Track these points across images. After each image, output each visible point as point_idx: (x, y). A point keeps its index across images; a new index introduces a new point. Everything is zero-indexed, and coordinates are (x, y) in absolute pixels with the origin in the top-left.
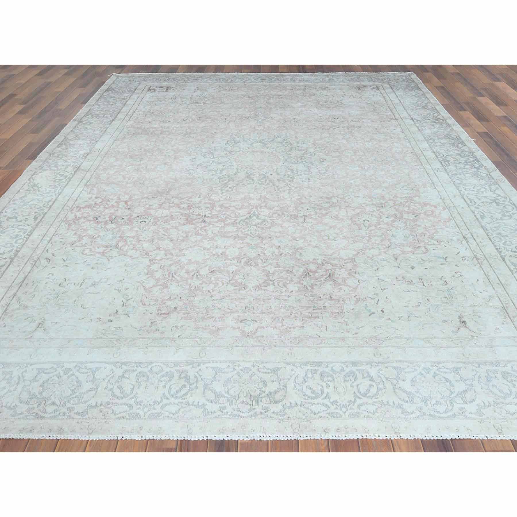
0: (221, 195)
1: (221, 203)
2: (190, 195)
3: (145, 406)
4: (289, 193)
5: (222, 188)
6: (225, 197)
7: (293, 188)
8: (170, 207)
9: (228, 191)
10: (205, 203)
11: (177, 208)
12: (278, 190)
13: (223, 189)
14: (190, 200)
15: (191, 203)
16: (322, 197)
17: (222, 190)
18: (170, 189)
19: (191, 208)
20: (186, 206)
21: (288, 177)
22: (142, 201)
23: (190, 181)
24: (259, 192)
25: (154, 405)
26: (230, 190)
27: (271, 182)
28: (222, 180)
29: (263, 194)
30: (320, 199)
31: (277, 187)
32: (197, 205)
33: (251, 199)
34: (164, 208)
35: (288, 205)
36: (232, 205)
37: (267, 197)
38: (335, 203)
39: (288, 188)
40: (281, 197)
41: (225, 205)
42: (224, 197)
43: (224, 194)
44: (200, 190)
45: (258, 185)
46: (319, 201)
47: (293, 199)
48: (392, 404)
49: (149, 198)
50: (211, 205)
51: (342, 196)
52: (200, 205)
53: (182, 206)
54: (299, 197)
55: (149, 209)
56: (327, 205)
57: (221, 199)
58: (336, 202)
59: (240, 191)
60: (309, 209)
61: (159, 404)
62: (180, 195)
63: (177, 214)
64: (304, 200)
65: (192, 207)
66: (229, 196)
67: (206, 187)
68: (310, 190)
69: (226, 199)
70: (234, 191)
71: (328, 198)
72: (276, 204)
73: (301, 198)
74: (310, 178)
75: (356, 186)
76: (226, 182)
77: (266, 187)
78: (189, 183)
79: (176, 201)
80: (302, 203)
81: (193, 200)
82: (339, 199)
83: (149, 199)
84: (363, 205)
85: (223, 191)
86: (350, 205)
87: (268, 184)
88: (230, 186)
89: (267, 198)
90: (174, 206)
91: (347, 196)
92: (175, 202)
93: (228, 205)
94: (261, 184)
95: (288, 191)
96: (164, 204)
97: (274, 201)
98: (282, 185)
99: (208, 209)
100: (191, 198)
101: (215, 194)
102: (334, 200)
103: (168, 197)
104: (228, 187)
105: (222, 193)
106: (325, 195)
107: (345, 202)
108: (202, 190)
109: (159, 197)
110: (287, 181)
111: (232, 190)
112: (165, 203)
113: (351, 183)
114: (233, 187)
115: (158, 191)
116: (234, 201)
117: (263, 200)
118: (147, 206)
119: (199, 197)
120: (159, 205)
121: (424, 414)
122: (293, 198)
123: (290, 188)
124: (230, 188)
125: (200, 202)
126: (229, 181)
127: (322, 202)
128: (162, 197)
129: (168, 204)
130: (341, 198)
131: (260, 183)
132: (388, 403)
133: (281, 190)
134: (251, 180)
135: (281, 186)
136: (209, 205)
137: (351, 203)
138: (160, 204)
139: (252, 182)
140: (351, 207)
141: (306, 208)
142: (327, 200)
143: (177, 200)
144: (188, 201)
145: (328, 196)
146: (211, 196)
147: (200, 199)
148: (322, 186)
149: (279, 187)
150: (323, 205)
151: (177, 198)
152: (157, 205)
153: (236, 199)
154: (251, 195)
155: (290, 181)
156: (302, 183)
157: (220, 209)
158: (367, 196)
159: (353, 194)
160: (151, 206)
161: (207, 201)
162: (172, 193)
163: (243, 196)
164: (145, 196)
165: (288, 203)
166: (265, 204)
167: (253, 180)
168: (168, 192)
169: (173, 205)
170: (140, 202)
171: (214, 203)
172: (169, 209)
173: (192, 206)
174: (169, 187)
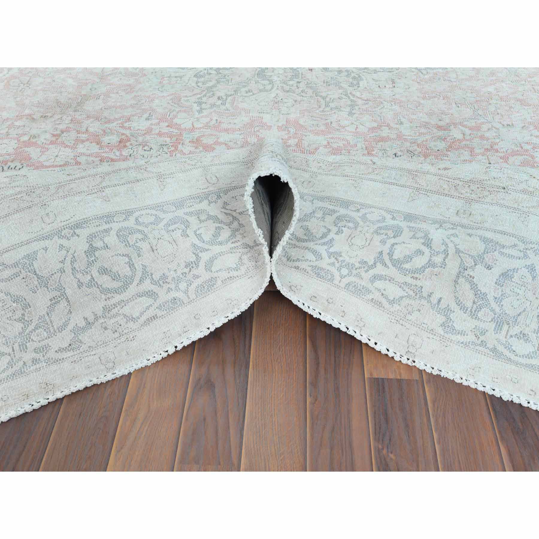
0: (197, 115)
1: (196, 134)
2: (127, 113)
3: (177, 281)
4: (351, 114)
5: (201, 98)
6: (208, 119)
7: (360, 102)
8: (78, 141)
9: (213, 105)
10: (160, 134)
11: (94, 144)
12: (327, 105)
13: (204, 99)
14: (126, 125)
15: (128, 132)
16: (426, 125)
17: (200, 103)
18: (85, 98)
19: (125, 146)
20: (114, 139)
21: (348, 76)
22: (17, 123)
23: (132, 81)
24: (284, 109)
25: (190, 271)
26: (219, 102)
27: (311, 88)
28: (202, 79)
29: (292, 117)
30: (423, 130)
31: (324, 98)
32: (140, 139)
33: (264, 126)
34: (63, 143)
35: (349, 143)
36: (221, 140)
37: (301, 122)
38: (460, 141)
39: (349, 103)
40: (334, 125)
41: (205, 141)
42: (205, 120)
43: (205, 113)
44: (152, 100)
45: (281, 94)
46: (421, 134)
47: (361, 129)
48: (435, 301)
49: (35, 117)
50: (174, 139)
51: (472, 124)
52: (148, 137)
53: (106, 140)
54: (375, 125)
55: (28, 144)
56: (441, 145)
57: (196, 125)
58: (460, 136)
59: (241, 105)
60: (399, 153)
61: (198, 266)
62: (106, 114)
63: (91, 159)
64: (385, 133)
65: (128, 144)
66: (215, 118)
67: (165, 94)
68: (396, 107)
69: (207, 126)
70: (228, 105)
71: (439, 128)
72: (322, 140)
73: (379, 127)
74: (396, 80)
75: (501, 99)
76: (210, 84)
77: (299, 98)
78: (129, 85)
79: (95, 127)
80: (383, 139)
81: (134, 125)
82: (468, 132)
83: (33, 119)
84: (526, 147)
85: (204, 106)
86: (496, 147)
87: (302, 91)
88: (218, 94)
89: (302, 126)
90: (88, 140)
91: (483, 123)
92: (91, 130)
93: (209, 141)
94: (288, 91)
95: (348, 109)
96: (65, 134)
97: (317, 134)
98: (334, 93)
99: (165, 149)
100: (129, 120)
101: (185, 111)
102: (456, 134)
103: (78, 116)
104: (216, 98)
105: (200, 111)
106: (434, 121)
107: (482, 137)
108: (157, 101)
109: (57, 117)
110: (345, 86)
111: (223, 104)
112: (67, 130)
113: (490, 93)
114: (227, 96)
115: (58, 102)
116: (227, 130)
117: (292, 130)
118: (26, 138)
119: (147, 119)
120: (54, 135)
121: (483, 344)
122: (361, 127)
123: (352, 101)
124: (219, 98)
125: (149, 131)
126: (218, 82)
127: (428, 137)
128: (65, 117)
129: (73, 135)
130: (470, 129)
131: (287, 88)
132: (429, 296)
133: (332, 105)
134: (266, 82)
135: (332, 97)
136: (168, 140)
137: (498, 141)
138: (55, 133)
139: (269, 87)
140: (497, 151)
141: (391, 152)
142: (440, 133)
143: (97, 124)
144: (123, 127)
145: (441, 123)
146: (175, 116)
147: (148, 123)
148: (424, 98)
149: (328, 99)
150: (432, 144)
151: (97, 119)
152: (48, 136)
153: (230, 127)
154: (267, 118)
155: (352, 85)
156: (377, 89)
157: (193, 149)
158: (530, 123)
159: (497, 118)
160: (35, 137)
161: (165, 130)
162: (90, 106)
163: (246, 120)
164: (27, 112)
165: (348, 138)
166: (297, 140)
167: (271, 82)
168: (79, 104)
169: (84, 136)
170: (9, 127)
171: (181, 134)
172: (74, 147)
173: (129, 140)
174: (83, 92)
